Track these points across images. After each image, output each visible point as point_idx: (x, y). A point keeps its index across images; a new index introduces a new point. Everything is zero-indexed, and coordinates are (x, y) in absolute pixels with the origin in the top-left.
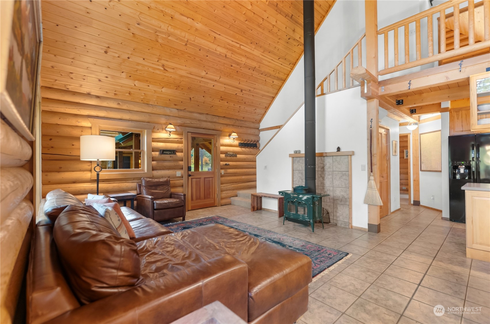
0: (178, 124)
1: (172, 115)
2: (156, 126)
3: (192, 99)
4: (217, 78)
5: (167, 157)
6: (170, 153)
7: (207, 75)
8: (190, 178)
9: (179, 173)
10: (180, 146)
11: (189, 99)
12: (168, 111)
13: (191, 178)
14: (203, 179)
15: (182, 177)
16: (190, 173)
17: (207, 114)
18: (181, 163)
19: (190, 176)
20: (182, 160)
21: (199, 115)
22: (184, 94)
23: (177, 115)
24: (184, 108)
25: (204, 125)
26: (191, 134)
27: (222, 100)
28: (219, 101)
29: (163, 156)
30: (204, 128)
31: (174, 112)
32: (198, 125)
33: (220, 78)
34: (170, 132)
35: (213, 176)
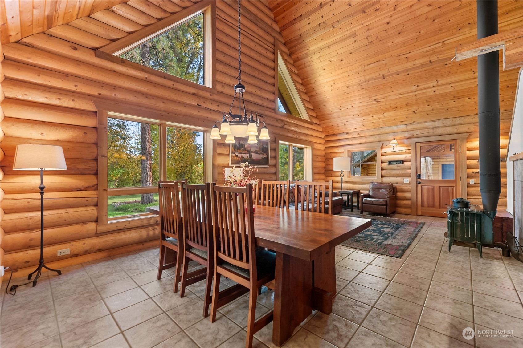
0: (407, 137)
1: (400, 131)
2: (385, 143)
3: (416, 112)
4: (435, 83)
5: (395, 166)
6: (397, 163)
7: (419, 87)
8: (419, 185)
9: (406, 180)
10: (408, 156)
11: (413, 112)
12: (395, 128)
13: (421, 186)
14: (438, 188)
15: (410, 183)
16: (419, 180)
17: (445, 119)
18: (409, 171)
19: (420, 183)
20: (410, 169)
21: (432, 123)
22: (405, 111)
23: (406, 130)
24: (413, 121)
25: (440, 131)
26: (421, 144)
27: (458, 99)
28: (454, 101)
29: (391, 166)
30: (439, 134)
31: (402, 127)
32: (431, 134)
33: (438, 82)
34: (394, 146)
35: (454, 185)
